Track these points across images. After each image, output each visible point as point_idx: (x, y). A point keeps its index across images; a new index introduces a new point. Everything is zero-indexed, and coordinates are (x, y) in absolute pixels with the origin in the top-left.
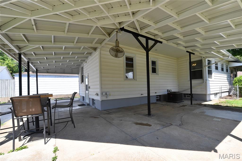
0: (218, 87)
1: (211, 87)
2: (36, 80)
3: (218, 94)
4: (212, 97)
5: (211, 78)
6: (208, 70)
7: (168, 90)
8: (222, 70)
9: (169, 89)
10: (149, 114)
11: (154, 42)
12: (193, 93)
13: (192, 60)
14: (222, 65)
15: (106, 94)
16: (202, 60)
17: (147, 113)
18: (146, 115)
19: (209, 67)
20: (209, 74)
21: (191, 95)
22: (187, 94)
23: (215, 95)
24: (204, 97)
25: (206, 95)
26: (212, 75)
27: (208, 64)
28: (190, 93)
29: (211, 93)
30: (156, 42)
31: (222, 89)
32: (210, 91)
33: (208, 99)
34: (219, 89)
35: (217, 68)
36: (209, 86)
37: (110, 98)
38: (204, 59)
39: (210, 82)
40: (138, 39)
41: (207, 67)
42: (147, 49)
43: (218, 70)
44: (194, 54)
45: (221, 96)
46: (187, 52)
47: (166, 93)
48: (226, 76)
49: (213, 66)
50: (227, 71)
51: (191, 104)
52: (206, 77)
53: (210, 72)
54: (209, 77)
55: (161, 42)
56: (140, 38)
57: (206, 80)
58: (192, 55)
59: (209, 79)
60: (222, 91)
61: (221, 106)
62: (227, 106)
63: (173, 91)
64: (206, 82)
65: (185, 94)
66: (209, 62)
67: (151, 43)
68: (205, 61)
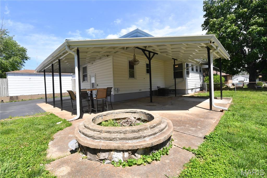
0: (194, 84)
1: (188, 84)
2: (44, 79)
3: (194, 90)
4: (190, 92)
5: (189, 77)
6: (187, 71)
7: (158, 87)
8: (196, 71)
9: (159, 85)
10: (151, 102)
11: (153, 54)
12: (176, 89)
13: (176, 64)
14: (197, 67)
15: (118, 90)
16: (182, 63)
17: (150, 101)
18: (150, 102)
19: (187, 69)
20: (187, 74)
21: (175, 90)
22: (172, 90)
23: (191, 90)
24: (184, 91)
25: (185, 90)
26: (190, 75)
27: (186, 67)
28: (174, 89)
29: (189, 88)
30: (155, 53)
31: (197, 85)
32: (188, 87)
33: (186, 93)
34: (194, 86)
35: (193, 70)
36: (188, 83)
37: (120, 93)
38: (184, 63)
39: (188, 80)
40: (145, 52)
41: (186, 69)
42: (150, 59)
43: (193, 71)
44: (177, 60)
45: (196, 91)
46: (173, 59)
47: (157, 89)
48: (199, 76)
49: (190, 69)
50: (200, 71)
51: (176, 96)
52: (185, 77)
53: (188, 73)
54: (187, 77)
55: (157, 54)
56: (146, 52)
57: (185, 79)
58: (176, 61)
59: (187, 78)
60: (197, 87)
61: (194, 96)
62: (198, 96)
63: (161, 87)
64: (185, 80)
65: (170, 90)
66: (187, 65)
67: (152, 54)
68: (184, 64)
